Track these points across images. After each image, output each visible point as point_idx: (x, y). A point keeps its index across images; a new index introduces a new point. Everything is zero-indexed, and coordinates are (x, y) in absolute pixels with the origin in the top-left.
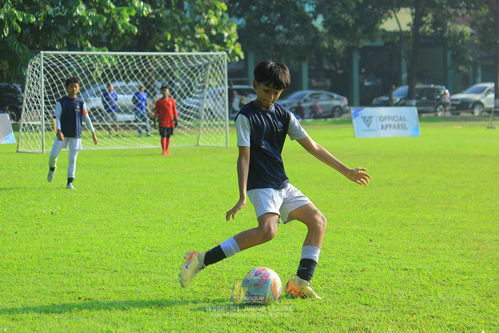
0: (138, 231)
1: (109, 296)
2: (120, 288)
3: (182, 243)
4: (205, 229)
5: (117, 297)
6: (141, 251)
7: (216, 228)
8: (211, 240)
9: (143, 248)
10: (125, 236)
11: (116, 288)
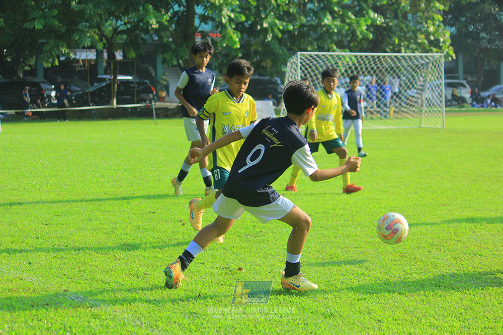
0: (379, 194)
1: (361, 245)
2: (370, 240)
3: (415, 204)
4: (432, 193)
5: (368, 246)
6: (383, 210)
7: (441, 193)
8: (438, 202)
9: (385, 208)
10: (370, 198)
11: (366, 239)
